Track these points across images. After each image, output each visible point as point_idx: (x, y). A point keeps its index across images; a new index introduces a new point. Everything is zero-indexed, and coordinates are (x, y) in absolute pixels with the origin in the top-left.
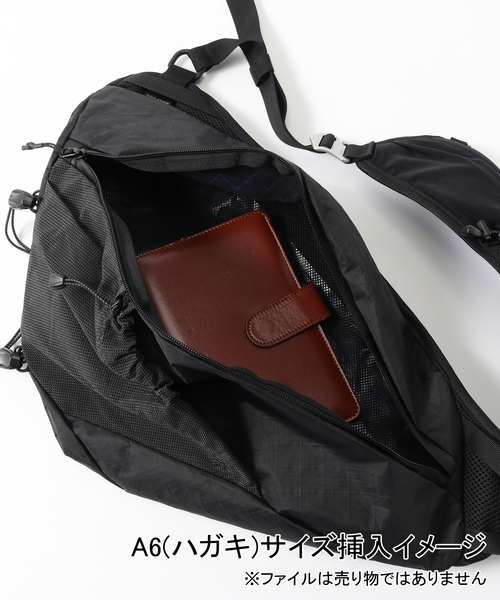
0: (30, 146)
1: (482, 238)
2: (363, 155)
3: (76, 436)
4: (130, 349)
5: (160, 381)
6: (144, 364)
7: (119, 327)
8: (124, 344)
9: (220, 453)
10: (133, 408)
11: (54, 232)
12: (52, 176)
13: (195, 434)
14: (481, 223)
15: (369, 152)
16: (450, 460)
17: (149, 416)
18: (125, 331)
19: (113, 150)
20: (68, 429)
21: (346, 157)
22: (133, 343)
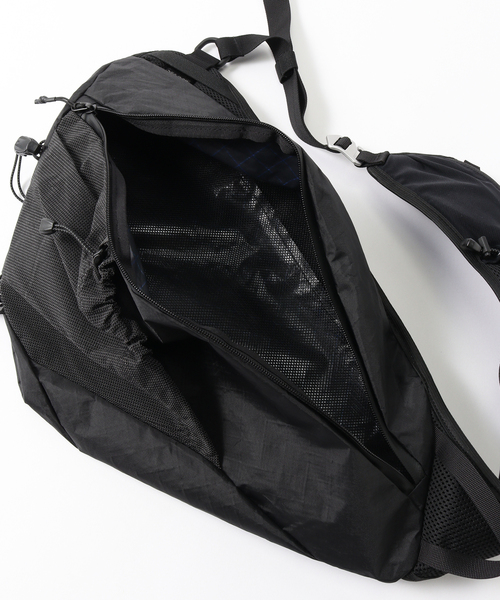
0: (43, 100)
1: (481, 254)
2: (376, 161)
3: (41, 384)
4: (107, 299)
5: (134, 335)
6: (120, 317)
7: (100, 277)
8: (102, 294)
9: (185, 418)
10: (104, 360)
11: (53, 178)
12: (61, 127)
13: (163, 395)
14: (482, 239)
15: (381, 159)
16: (418, 467)
17: (119, 371)
18: (105, 281)
19: (123, 109)
20: (33, 375)
21: (359, 160)
22: (111, 293)
